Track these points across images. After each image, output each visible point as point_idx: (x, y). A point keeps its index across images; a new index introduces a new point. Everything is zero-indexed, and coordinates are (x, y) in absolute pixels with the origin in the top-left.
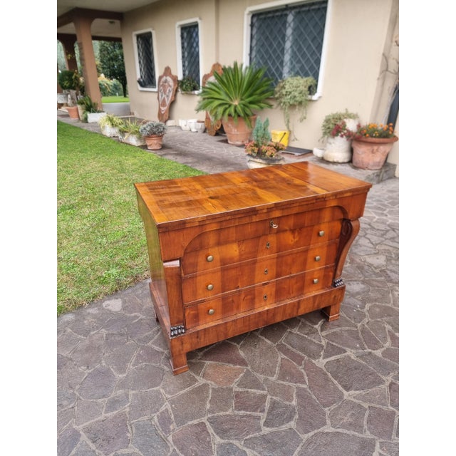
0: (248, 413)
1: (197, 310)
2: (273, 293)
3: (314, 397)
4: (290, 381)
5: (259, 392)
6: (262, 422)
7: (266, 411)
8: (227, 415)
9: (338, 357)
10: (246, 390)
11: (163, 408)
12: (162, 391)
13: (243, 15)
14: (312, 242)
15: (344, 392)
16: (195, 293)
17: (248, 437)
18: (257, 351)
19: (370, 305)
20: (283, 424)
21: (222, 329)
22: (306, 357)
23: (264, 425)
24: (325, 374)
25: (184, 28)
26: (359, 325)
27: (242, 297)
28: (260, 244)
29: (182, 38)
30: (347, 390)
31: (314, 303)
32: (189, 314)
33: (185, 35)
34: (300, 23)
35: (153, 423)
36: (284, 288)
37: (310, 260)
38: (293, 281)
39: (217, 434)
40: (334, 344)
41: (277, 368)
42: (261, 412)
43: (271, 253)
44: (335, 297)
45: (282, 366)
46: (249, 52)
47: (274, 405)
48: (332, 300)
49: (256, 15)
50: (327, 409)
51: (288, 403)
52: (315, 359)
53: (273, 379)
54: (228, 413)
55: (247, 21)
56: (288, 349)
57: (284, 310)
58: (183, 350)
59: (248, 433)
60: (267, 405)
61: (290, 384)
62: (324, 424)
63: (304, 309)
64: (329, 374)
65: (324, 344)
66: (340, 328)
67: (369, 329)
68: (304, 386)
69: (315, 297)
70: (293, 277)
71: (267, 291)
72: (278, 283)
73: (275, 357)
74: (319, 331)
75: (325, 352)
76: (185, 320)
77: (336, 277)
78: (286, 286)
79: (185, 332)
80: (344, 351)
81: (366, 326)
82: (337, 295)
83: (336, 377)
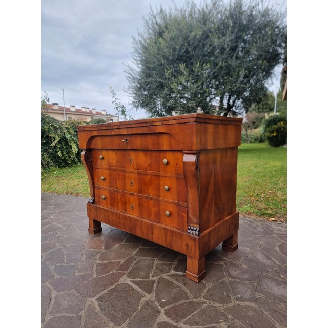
14: (161, 169)
28: (127, 158)
32: (96, 193)
37: (162, 188)
43: (133, 168)
48: (184, 247)
63: (158, 238)
64: (113, 287)
65: (151, 279)
66: (183, 286)
67: (202, 308)
68: (95, 276)
69: (165, 229)
70: (151, 199)
71: (134, 201)
72: (140, 199)
73: (120, 258)
74: (167, 274)
75: (140, 281)
76: (94, 196)
77: (189, 222)
78: (145, 205)
79: (93, 203)
80: (149, 292)
81: (205, 305)
82: (189, 244)
83: (112, 291)
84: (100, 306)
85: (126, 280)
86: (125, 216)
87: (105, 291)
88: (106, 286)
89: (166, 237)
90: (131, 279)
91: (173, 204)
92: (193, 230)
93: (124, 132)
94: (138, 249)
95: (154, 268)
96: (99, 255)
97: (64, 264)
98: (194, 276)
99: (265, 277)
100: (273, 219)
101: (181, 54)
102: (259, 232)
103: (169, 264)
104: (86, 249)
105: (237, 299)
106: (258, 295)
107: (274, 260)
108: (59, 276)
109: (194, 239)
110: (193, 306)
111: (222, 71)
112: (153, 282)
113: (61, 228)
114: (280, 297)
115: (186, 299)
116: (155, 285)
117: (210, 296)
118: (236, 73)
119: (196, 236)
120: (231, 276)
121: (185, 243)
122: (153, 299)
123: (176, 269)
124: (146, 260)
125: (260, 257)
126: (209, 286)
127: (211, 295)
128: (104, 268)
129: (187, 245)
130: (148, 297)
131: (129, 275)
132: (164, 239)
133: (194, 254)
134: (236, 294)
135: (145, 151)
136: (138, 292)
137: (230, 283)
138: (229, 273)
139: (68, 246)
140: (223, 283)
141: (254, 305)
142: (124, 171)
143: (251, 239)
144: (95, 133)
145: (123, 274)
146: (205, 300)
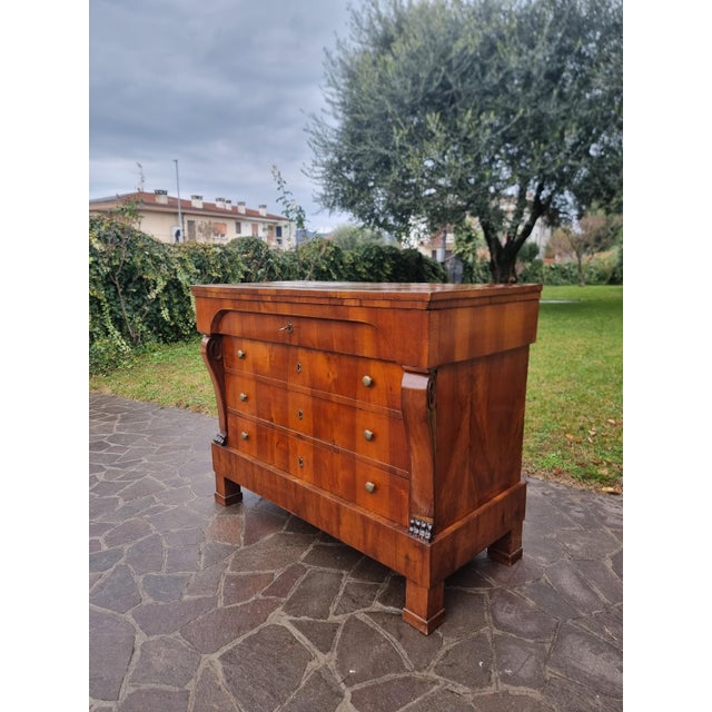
2: (311, 465)
14: (358, 394)
16: (234, 399)
27: (275, 438)
28: (290, 361)
37: (360, 432)
43: (304, 384)
52: (284, 610)
63: (349, 534)
64: (255, 631)
65: (332, 618)
66: (394, 640)
67: (428, 694)
68: (220, 604)
69: (364, 518)
70: (337, 451)
71: (303, 452)
72: (316, 449)
73: (273, 566)
74: (366, 609)
75: (308, 622)
76: (227, 430)
77: (412, 509)
78: (327, 463)
79: (224, 445)
80: (326, 650)
81: (435, 688)
82: (411, 556)
83: (250, 640)
84: (225, 672)
85: (280, 618)
86: (286, 480)
87: (239, 641)
88: (240, 629)
89: (365, 534)
90: (291, 618)
91: (382, 468)
92: (419, 527)
93: (285, 310)
94: (311, 548)
95: (341, 593)
96: (233, 556)
97: (163, 573)
98: (419, 622)
99: (571, 631)
100: (610, 489)
101: (432, 90)
102: (575, 519)
103: (370, 588)
104: (208, 541)
105: (505, 679)
106: (550, 672)
107: (596, 589)
108: (151, 601)
109: (421, 548)
110: (411, 687)
111: (524, 128)
112: (336, 626)
113: (161, 488)
114: (597, 680)
115: (398, 671)
116: (339, 634)
117: (449, 668)
118: (557, 135)
119: (424, 542)
120: (498, 625)
121: (401, 552)
122: (332, 665)
123: (384, 601)
124: (324, 575)
125: (567, 582)
126: (449, 643)
127: (451, 666)
128: (240, 586)
129: (407, 557)
130: (322, 660)
131: (289, 608)
132: (361, 537)
133: (422, 578)
134: (501, 668)
135: (329, 352)
136: (302, 648)
137: (496, 639)
138: (494, 617)
139: (173, 530)
140: (480, 638)
141: (536, 694)
142: (286, 389)
143: (555, 536)
144: (228, 306)
145: (277, 605)
146: (437, 677)
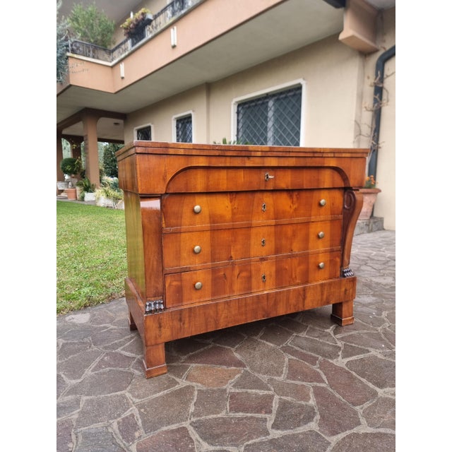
0: (249, 415)
1: (181, 281)
2: (273, 274)
3: (337, 395)
4: (303, 381)
5: (261, 392)
6: (269, 424)
7: (274, 412)
8: (219, 418)
9: (362, 356)
10: (244, 390)
11: (127, 413)
12: (128, 395)
13: (230, 105)
14: (313, 213)
15: (378, 389)
16: (178, 255)
17: (250, 442)
18: (257, 354)
19: (387, 312)
20: (299, 426)
21: (211, 312)
22: (320, 357)
23: (273, 428)
24: (348, 373)
25: (179, 121)
26: (379, 329)
27: (237, 272)
28: (255, 204)
29: (177, 128)
30: (381, 386)
31: (322, 295)
32: (170, 285)
33: (180, 125)
34: (280, 105)
35: (110, 430)
36: (286, 269)
37: (312, 237)
38: (296, 261)
39: (205, 439)
40: (353, 345)
41: (285, 368)
42: (266, 413)
43: (268, 218)
44: (346, 290)
45: (290, 367)
46: (236, 133)
47: (284, 406)
48: (342, 294)
49: (241, 105)
50: (357, 408)
51: (303, 403)
52: (332, 358)
53: (281, 378)
54: (219, 416)
55: (234, 109)
56: (297, 351)
57: (288, 299)
58: (160, 336)
59: (250, 438)
60: (275, 406)
61: (304, 383)
62: (359, 423)
69: (322, 285)
70: (295, 256)
71: (266, 270)
72: (278, 262)
78: (287, 267)
79: (164, 309)
82: (348, 288)
87: (364, 380)
90: (340, 358)
98: (350, 320)
142: (250, 227)
